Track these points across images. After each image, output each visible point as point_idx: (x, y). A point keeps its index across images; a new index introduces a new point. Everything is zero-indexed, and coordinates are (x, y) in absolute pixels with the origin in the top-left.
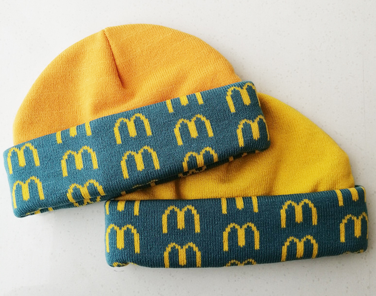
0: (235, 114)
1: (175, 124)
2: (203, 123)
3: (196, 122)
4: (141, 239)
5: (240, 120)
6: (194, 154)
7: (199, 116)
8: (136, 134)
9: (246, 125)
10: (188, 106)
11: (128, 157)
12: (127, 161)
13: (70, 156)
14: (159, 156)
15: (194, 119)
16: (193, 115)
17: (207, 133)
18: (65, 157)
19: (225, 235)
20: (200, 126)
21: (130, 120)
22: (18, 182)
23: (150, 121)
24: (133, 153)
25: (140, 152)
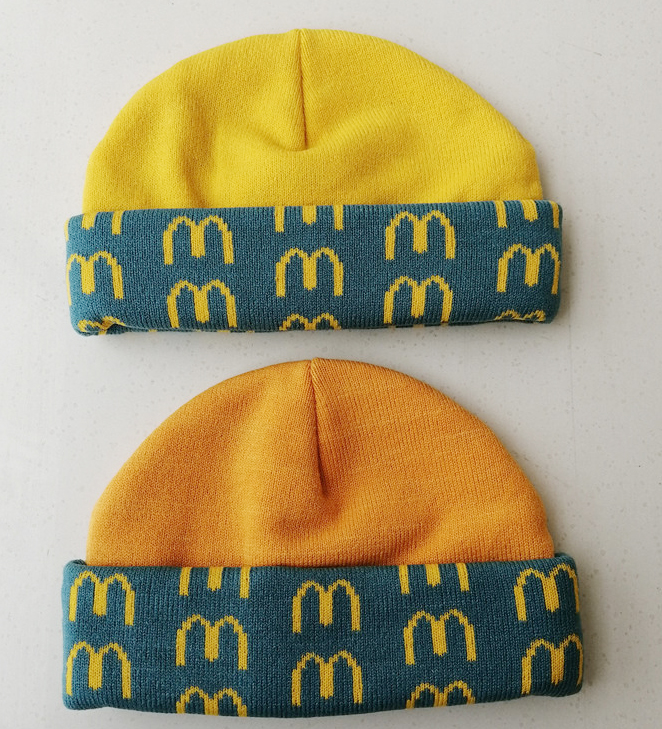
0: (526, 625)
1: (408, 618)
2: (462, 629)
3: (448, 624)
4: (125, 276)
5: (533, 639)
6: (432, 688)
7: (455, 613)
8: (331, 621)
9: (541, 651)
10: (438, 587)
11: (308, 663)
12: (304, 673)
13: (196, 626)
14: (365, 677)
15: (446, 616)
16: (444, 609)
17: (465, 652)
18: (187, 625)
19: (280, 269)
20: (454, 633)
21: (326, 589)
22: (84, 644)
23: (362, 601)
24: (319, 660)
25: (331, 660)
